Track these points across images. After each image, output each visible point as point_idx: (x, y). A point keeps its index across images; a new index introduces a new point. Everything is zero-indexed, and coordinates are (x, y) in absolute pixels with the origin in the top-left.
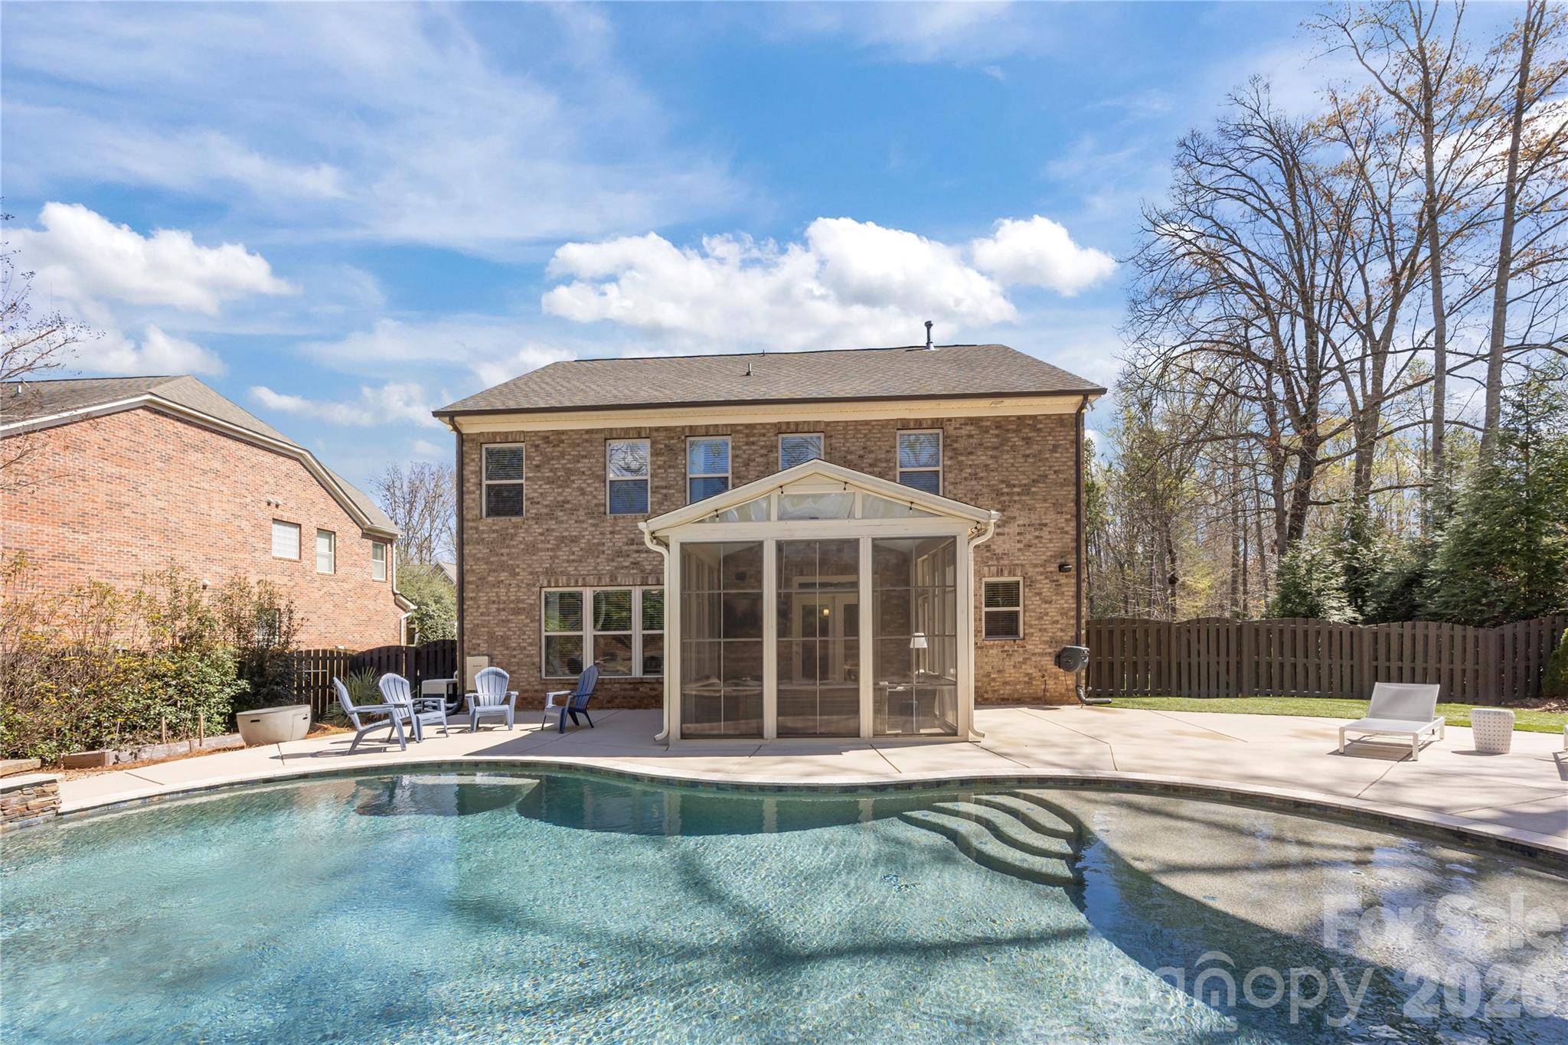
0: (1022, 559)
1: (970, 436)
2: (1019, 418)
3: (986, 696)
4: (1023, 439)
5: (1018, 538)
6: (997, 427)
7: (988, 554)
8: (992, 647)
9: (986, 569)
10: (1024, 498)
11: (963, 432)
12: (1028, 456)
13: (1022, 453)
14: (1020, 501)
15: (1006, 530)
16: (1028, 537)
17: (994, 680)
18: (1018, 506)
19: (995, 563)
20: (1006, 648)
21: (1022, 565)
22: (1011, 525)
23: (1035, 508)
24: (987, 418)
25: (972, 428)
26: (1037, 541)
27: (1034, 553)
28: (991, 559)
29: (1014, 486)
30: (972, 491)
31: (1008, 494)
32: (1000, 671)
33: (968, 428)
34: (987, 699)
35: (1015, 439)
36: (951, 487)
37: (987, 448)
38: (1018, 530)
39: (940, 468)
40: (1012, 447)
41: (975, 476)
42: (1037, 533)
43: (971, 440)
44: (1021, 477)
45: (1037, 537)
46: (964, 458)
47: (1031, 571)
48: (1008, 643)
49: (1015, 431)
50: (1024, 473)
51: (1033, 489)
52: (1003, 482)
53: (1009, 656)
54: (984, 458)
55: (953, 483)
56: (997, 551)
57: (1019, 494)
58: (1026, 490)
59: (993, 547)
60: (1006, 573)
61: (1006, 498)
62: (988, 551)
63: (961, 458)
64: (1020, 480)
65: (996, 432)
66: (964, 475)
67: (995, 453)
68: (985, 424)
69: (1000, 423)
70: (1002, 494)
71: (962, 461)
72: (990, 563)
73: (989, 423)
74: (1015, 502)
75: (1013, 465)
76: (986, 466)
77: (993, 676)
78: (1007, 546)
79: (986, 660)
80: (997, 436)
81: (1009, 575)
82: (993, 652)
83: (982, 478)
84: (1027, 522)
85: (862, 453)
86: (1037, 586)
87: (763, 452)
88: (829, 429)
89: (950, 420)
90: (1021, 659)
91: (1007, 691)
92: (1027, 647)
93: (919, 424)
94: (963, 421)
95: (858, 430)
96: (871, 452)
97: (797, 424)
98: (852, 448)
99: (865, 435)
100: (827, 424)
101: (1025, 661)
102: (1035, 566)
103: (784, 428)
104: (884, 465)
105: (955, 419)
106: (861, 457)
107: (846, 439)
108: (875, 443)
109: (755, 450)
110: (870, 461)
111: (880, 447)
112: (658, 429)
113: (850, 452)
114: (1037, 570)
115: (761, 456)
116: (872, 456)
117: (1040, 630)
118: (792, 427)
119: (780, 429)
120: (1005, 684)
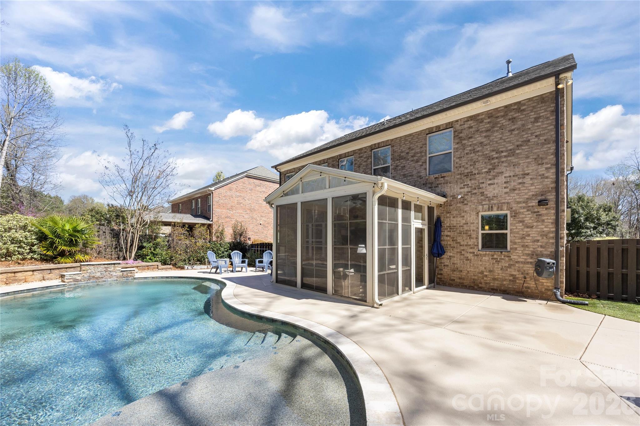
0: (508, 199)
1: (471, 127)
2: (506, 107)
3: (480, 285)
4: (509, 120)
5: (505, 185)
6: (489, 117)
7: (482, 198)
8: (485, 255)
9: (481, 206)
10: (509, 158)
11: (466, 126)
12: (513, 130)
13: (508, 129)
14: (506, 161)
15: (496, 181)
16: (513, 184)
17: (486, 276)
18: (505, 164)
19: (487, 202)
20: (495, 257)
21: (508, 203)
22: (500, 178)
23: (519, 164)
24: (482, 114)
25: (472, 122)
26: (520, 186)
27: (518, 194)
28: (485, 200)
29: (502, 152)
30: (471, 160)
31: (497, 158)
32: (490, 271)
33: (469, 122)
34: (481, 288)
35: (503, 121)
36: (458, 160)
37: (482, 132)
38: (504, 180)
39: (452, 151)
40: (500, 127)
41: (474, 151)
42: (520, 181)
43: (471, 130)
44: (507, 145)
45: (520, 183)
46: (466, 142)
47: (515, 206)
48: (497, 254)
49: (502, 116)
50: (510, 142)
51: (517, 152)
52: (493, 151)
53: (498, 262)
54: (480, 138)
55: (459, 158)
56: (488, 195)
57: (505, 156)
58: (512, 153)
59: (485, 193)
60: (495, 208)
61: (496, 161)
62: (482, 195)
63: (464, 142)
64: (507, 147)
65: (489, 120)
66: (466, 152)
67: (488, 133)
68: (480, 117)
69: (491, 114)
70: (493, 159)
71: (465, 144)
72: (484, 203)
73: (483, 116)
74: (503, 162)
75: (501, 138)
76: (481, 143)
77: (485, 273)
78: (496, 192)
79: (480, 263)
80: (489, 123)
81: (498, 210)
82: (486, 258)
83: (478, 151)
84: (512, 174)
85: (408, 151)
86: (521, 216)
87: (365, 160)
88: (393, 142)
89: (457, 121)
90: (507, 265)
91: (496, 284)
92: (512, 257)
93: (438, 129)
94: (466, 120)
95: (406, 140)
96: (412, 150)
97: (379, 143)
98: (404, 150)
99: (410, 141)
100: (392, 140)
101: (510, 266)
102: (519, 203)
103: (373, 147)
104: (419, 155)
105: (461, 119)
106: (408, 153)
107: (400, 146)
108: (414, 144)
109: (362, 160)
110: (412, 154)
111: (417, 146)
112: (329, 159)
113: (402, 152)
114: (520, 205)
115: (365, 162)
116: (413, 151)
117: (523, 246)
118: (377, 146)
119: (372, 148)
120: (494, 279)
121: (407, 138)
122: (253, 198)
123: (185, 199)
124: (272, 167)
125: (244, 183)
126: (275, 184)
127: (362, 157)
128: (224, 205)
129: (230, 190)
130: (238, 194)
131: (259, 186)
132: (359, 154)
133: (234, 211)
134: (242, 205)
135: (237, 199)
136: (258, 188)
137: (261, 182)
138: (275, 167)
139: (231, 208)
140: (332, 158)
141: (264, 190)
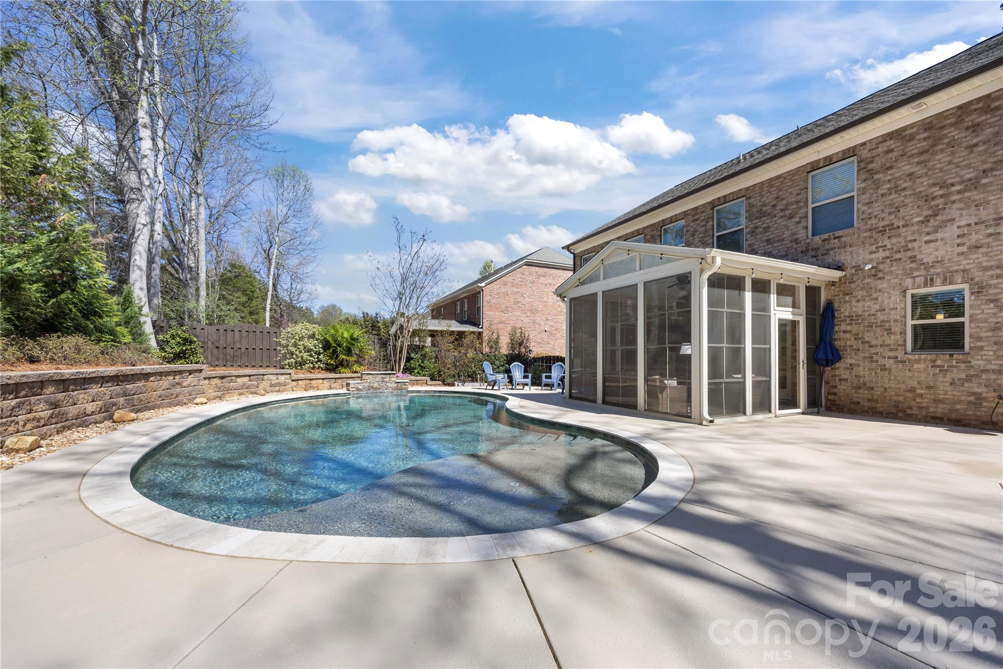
0: (964, 263)
1: (891, 151)
2: (960, 107)
3: (909, 411)
4: (967, 128)
5: (958, 241)
6: (925, 130)
7: (913, 265)
8: (918, 361)
9: (910, 280)
10: (967, 194)
11: (880, 150)
12: (975, 145)
13: (964, 145)
14: (960, 200)
15: (939, 235)
16: (974, 237)
17: (921, 396)
18: (957, 206)
19: (923, 272)
20: (939, 363)
21: (964, 271)
22: (948, 229)
23: (988, 202)
24: (912, 126)
25: (892, 142)
26: (990, 240)
27: (985, 254)
28: (918, 269)
29: (952, 185)
30: (892, 205)
31: (942, 196)
32: (929, 388)
33: (887, 144)
34: (909, 415)
35: (954, 133)
36: (865, 208)
37: (912, 156)
38: (959, 232)
39: (855, 193)
40: (948, 144)
41: (897, 189)
42: (990, 231)
43: (890, 155)
44: (963, 172)
45: (990, 235)
46: (881, 175)
47: (979, 276)
48: (942, 358)
49: (952, 125)
50: (968, 166)
51: (984, 181)
52: (934, 185)
53: (944, 371)
54: (908, 167)
55: (867, 204)
56: (925, 261)
57: (959, 192)
58: (973, 184)
59: (919, 257)
60: (938, 281)
61: (940, 201)
62: (912, 262)
63: (876, 177)
64: (962, 176)
65: (926, 135)
66: (881, 192)
67: (924, 157)
68: (908, 132)
69: (929, 125)
70: (933, 199)
71: (879, 180)
72: (915, 274)
73: (915, 130)
74: (954, 202)
75: (950, 162)
76: (910, 175)
77: (919, 391)
78: (940, 253)
79: (910, 374)
80: (925, 139)
81: (944, 283)
82: (922, 366)
83: (905, 189)
84: (972, 220)
85: (775, 202)
86: (991, 291)
87: (703, 223)
88: (748, 192)
89: (864, 144)
90: (963, 376)
91: (941, 409)
92: (974, 362)
93: (829, 161)
94: (880, 139)
95: (771, 186)
96: (783, 199)
97: (725, 197)
98: (767, 201)
99: (778, 187)
100: (747, 189)
101: (969, 378)
102: (987, 269)
103: (716, 203)
104: (795, 206)
105: (870, 141)
106: (774, 206)
107: (762, 196)
108: (786, 190)
109: (698, 224)
110: (781, 207)
111: (791, 193)
112: (647, 227)
113: (765, 205)
114: (991, 273)
115: (702, 226)
116: (784, 202)
117: (995, 343)
118: (722, 200)
119: (713, 204)
120: (937, 401)
121: (774, 182)
122: (535, 294)
123: (449, 301)
124: (563, 248)
125: (523, 274)
126: (566, 272)
127: (697, 220)
128: (497, 306)
129: (505, 284)
130: (515, 290)
131: (543, 276)
132: (694, 216)
133: (510, 314)
134: (520, 305)
135: (513, 297)
136: (542, 280)
137: (547, 269)
138: (567, 248)
139: (506, 310)
140: (651, 226)
141: (550, 281)
